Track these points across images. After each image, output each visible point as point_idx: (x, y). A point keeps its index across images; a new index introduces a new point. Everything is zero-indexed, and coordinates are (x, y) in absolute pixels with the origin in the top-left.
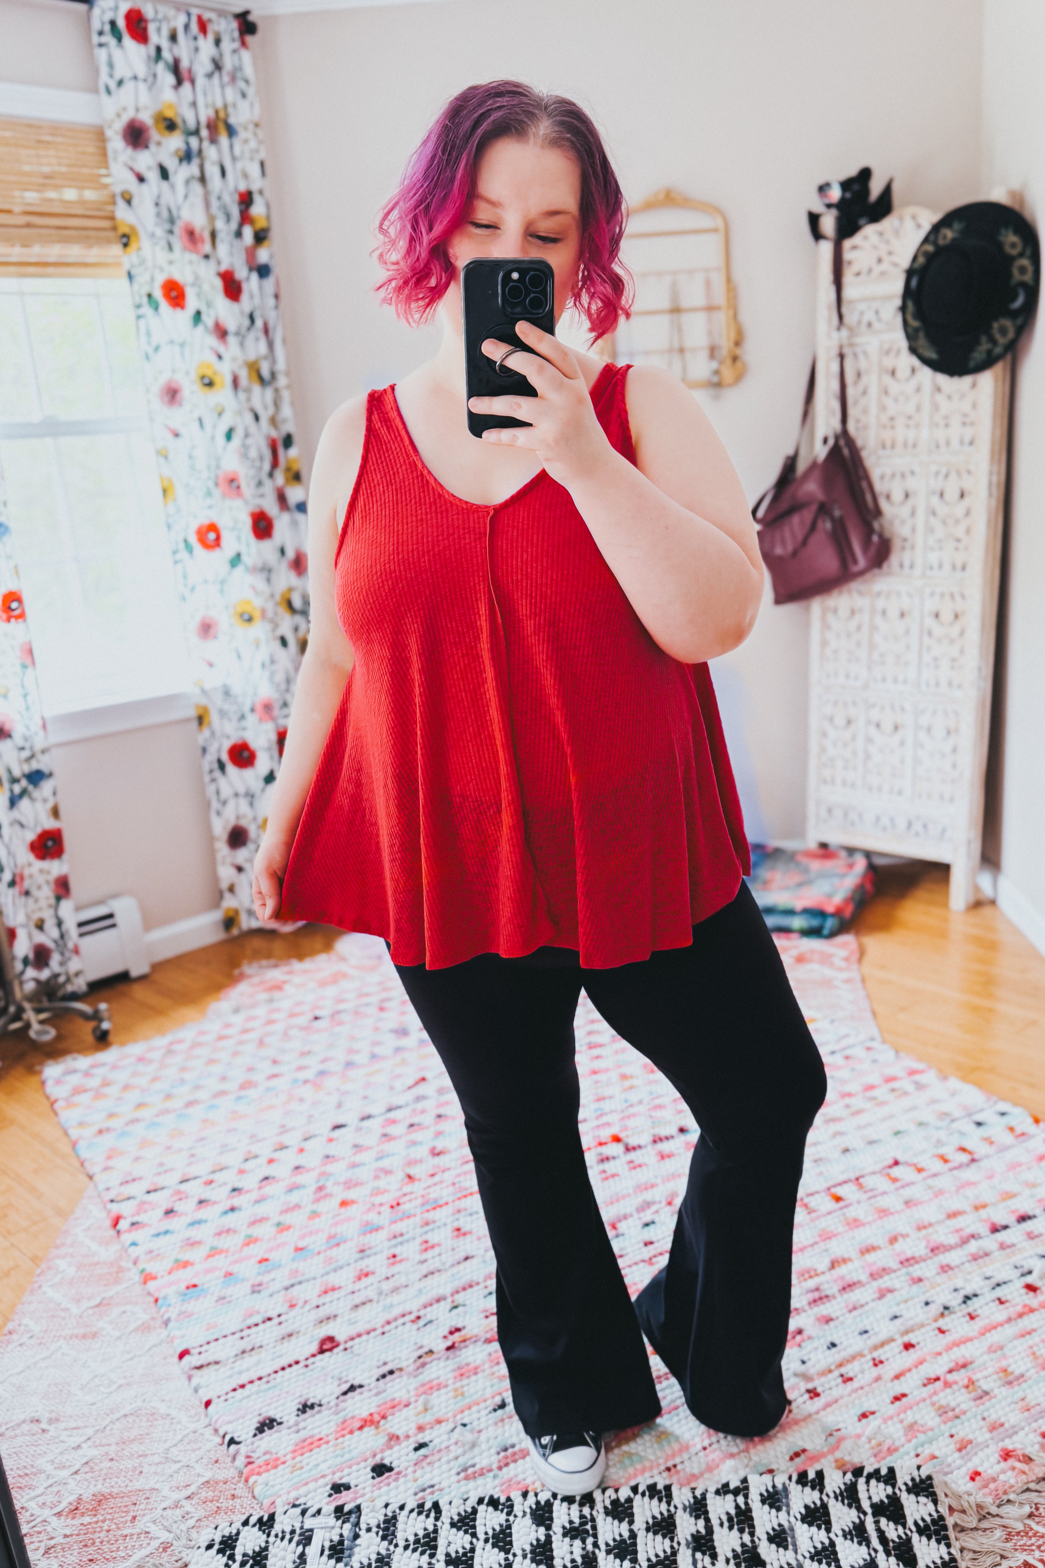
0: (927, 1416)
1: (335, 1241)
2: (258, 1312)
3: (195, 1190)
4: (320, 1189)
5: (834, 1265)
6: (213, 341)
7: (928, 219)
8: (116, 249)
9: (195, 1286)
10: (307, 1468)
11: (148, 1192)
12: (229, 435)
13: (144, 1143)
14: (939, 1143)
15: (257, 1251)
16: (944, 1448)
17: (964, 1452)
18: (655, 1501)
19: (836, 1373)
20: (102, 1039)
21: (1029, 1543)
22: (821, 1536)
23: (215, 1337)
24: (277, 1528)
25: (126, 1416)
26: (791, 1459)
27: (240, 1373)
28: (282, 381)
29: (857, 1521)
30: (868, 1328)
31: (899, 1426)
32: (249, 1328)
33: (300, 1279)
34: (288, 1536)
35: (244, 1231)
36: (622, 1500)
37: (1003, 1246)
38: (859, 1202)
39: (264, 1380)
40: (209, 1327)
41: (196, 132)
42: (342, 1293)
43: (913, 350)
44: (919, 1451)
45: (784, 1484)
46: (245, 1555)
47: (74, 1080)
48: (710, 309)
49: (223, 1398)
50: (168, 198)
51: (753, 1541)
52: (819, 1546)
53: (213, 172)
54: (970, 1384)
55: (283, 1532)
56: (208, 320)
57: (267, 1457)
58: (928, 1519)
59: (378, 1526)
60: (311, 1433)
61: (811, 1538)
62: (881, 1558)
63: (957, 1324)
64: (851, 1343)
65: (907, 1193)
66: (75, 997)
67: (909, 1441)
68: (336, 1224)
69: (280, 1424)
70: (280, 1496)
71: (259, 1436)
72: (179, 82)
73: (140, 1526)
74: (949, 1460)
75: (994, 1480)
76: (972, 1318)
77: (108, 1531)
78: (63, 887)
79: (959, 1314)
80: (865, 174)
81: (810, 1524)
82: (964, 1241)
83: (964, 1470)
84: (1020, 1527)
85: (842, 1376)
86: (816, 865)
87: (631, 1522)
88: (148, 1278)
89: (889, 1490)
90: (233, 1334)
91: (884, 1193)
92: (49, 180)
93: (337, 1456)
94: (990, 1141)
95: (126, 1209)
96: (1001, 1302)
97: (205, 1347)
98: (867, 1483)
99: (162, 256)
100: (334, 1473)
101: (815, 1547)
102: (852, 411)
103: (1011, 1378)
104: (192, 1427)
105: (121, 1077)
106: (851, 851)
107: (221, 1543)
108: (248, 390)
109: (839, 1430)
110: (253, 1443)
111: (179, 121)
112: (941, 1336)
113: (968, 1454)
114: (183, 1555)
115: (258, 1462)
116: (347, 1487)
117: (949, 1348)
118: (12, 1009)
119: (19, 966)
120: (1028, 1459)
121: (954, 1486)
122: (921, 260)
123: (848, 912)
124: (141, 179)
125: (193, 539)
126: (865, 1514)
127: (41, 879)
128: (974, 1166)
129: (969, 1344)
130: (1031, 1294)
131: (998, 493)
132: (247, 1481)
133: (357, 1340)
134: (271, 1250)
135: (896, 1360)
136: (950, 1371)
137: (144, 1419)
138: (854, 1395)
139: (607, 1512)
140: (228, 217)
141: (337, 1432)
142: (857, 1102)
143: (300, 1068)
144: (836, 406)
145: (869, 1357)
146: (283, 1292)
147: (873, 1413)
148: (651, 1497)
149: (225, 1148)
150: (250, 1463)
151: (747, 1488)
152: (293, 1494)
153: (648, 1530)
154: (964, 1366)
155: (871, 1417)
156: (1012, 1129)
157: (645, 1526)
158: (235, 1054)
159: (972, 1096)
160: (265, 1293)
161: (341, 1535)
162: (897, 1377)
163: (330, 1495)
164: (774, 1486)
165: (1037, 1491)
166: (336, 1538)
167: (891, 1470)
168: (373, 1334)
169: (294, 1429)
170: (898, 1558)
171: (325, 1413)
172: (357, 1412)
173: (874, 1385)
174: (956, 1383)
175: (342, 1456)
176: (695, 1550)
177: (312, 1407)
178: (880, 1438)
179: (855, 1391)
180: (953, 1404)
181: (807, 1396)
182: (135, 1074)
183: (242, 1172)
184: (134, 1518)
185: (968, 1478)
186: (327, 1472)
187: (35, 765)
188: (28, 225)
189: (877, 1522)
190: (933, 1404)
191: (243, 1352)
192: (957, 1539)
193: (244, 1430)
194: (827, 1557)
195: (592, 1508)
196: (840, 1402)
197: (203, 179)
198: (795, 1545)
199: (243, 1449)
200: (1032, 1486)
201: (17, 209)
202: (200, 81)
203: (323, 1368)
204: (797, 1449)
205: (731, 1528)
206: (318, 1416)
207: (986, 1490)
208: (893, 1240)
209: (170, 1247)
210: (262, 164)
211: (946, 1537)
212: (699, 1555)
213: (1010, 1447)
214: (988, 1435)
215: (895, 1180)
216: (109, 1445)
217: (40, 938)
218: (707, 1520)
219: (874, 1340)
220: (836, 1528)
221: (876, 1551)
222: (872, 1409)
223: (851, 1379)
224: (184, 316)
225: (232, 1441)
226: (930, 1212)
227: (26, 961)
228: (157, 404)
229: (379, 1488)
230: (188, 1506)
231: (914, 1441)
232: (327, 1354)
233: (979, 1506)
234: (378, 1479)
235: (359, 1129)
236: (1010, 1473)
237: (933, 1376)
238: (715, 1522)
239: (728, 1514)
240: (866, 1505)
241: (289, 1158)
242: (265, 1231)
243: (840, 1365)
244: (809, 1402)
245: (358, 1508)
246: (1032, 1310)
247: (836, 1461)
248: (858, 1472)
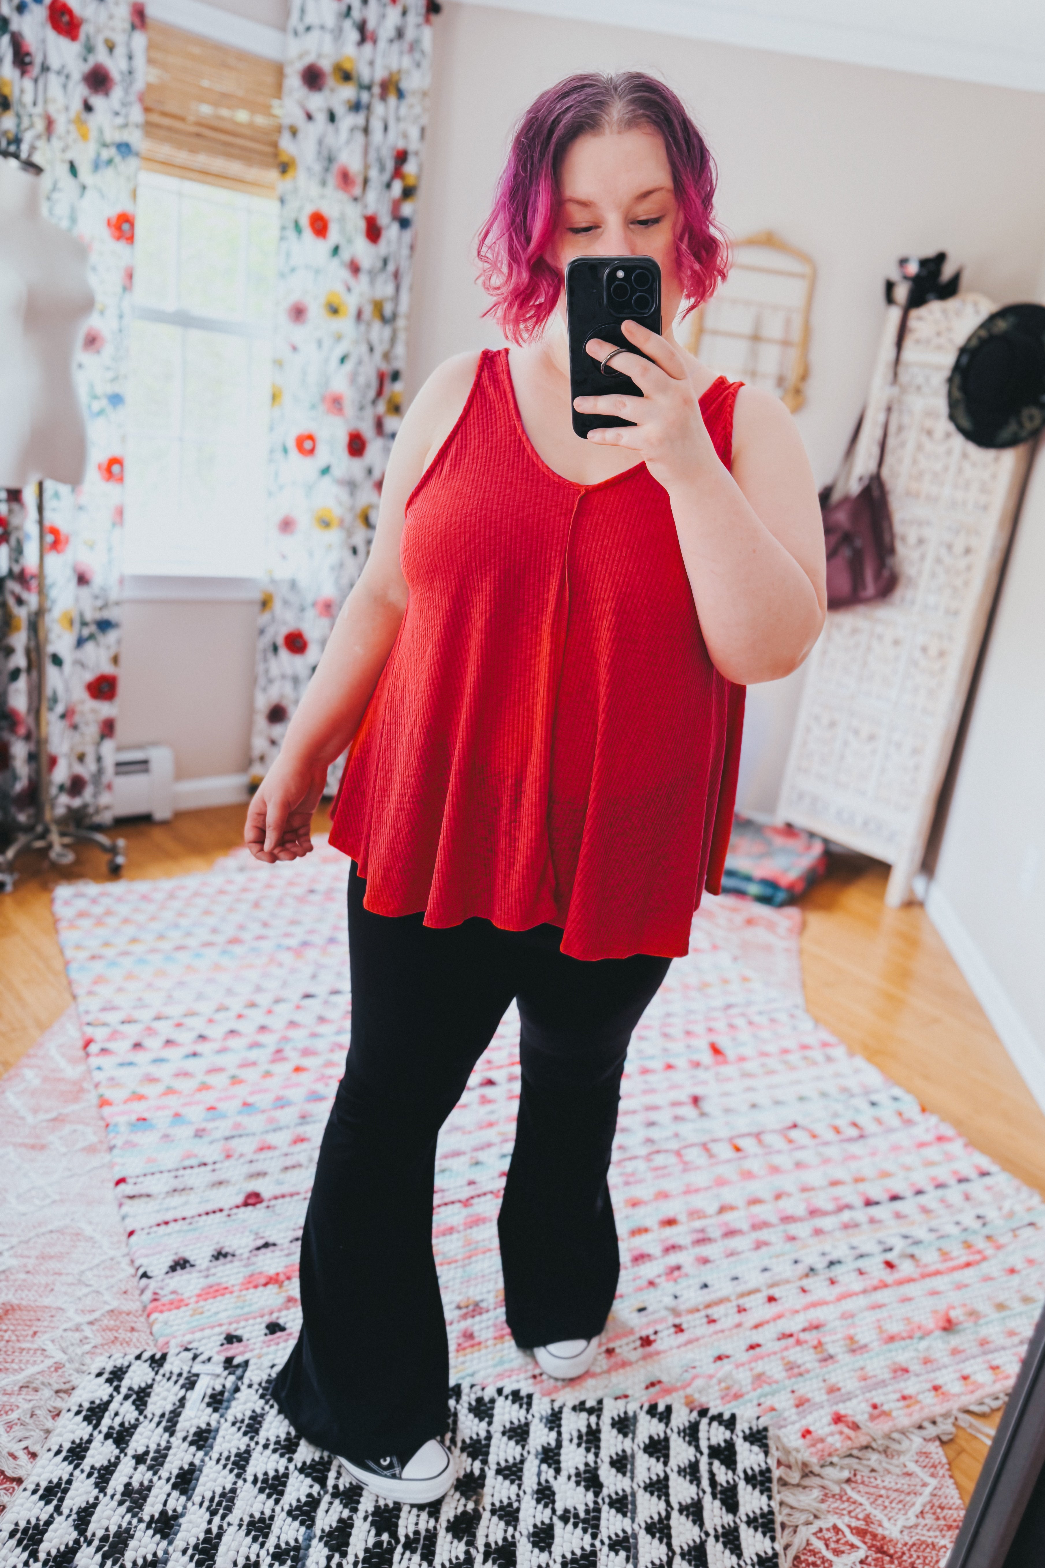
0: (774, 1369)
1: (281, 1103)
2: (196, 1156)
3: (165, 1029)
4: (279, 1051)
5: (722, 1209)
6: (346, 274)
7: (987, 308)
8: (273, 175)
9: (144, 1119)
10: (207, 1314)
11: (123, 1022)
12: (343, 360)
13: (130, 976)
14: (836, 1115)
15: (209, 1098)
16: (783, 1402)
17: (801, 1409)
18: (517, 1406)
19: (703, 1313)
20: (115, 872)
21: (842, 1506)
22: (658, 1468)
23: (153, 1170)
24: (167, 1367)
25: (51, 1232)
26: (647, 1388)
27: (168, 1209)
28: (401, 323)
29: (693, 1459)
30: (739, 1275)
31: (749, 1374)
32: (185, 1168)
33: (240, 1132)
34: (174, 1378)
35: (200, 1077)
36: (487, 1399)
37: (872, 1221)
38: (756, 1156)
39: (188, 1221)
40: (150, 1160)
41: (369, 88)
42: (276, 1153)
43: (952, 417)
44: (762, 1400)
45: (635, 1413)
46: (130, 1389)
47: (81, 904)
48: (786, 343)
49: (146, 1231)
50: (331, 140)
51: (596, 1462)
52: (655, 1478)
53: (376, 126)
54: (819, 1346)
55: (171, 1373)
56: (346, 255)
57: (173, 1297)
58: (757, 1469)
59: (260, 1384)
60: (218, 1281)
61: (649, 1469)
62: (707, 1499)
63: (819, 1288)
64: (722, 1287)
65: (800, 1155)
66: (99, 828)
67: (754, 1390)
68: (286, 1087)
69: (192, 1266)
70: (175, 1337)
71: (171, 1274)
72: (363, 39)
73: (39, 1342)
74: (786, 1414)
75: (822, 1440)
76: (832, 1282)
77: (8, 1341)
78: (108, 728)
79: (822, 1277)
80: (941, 258)
81: (651, 1455)
82: (841, 1209)
83: (797, 1426)
84: (836, 1490)
85: (707, 1316)
86: (779, 841)
87: (490, 1423)
88: (104, 1102)
89: (728, 1434)
90: (169, 1171)
91: (779, 1152)
92: (224, 99)
93: (236, 1308)
94: (879, 1121)
95: (100, 1034)
96: (861, 1273)
97: (141, 1179)
98: (710, 1424)
99: (314, 189)
100: (230, 1324)
101: (650, 1479)
102: (889, 459)
103: (855, 1346)
104: (112, 1253)
105: (123, 910)
106: (812, 835)
107: (112, 1373)
108: (369, 325)
109: (694, 1367)
110: (163, 1280)
111: (354, 74)
112: (802, 1294)
113: (804, 1411)
114: (73, 1378)
115: (164, 1300)
116: (239, 1339)
117: (807, 1308)
118: (39, 829)
119: (54, 791)
120: (855, 1427)
121: (785, 1440)
122: (974, 342)
123: (799, 888)
124: (309, 117)
125: (291, 444)
126: (701, 1453)
127: (90, 717)
128: (861, 1142)
129: (825, 1308)
130: (888, 1270)
131: (999, 556)
132: (149, 1316)
133: (280, 1201)
134: (220, 1100)
135: (759, 1310)
136: (804, 1330)
137: (68, 1238)
138: (715, 1337)
139: (471, 1409)
140: (382, 169)
141: (243, 1284)
142: (772, 1063)
143: (287, 935)
144: (876, 451)
145: (734, 1303)
146: (222, 1142)
147: (728, 1357)
148: (514, 1402)
149: (200, 996)
150: (155, 1300)
151: (600, 1410)
152: (188, 1337)
153: (504, 1433)
154: (817, 1327)
155: (725, 1361)
156: (900, 1114)
157: (502, 1429)
158: (231, 910)
159: (872, 1076)
160: (206, 1139)
161: (224, 1386)
162: (756, 1327)
163: (222, 1345)
164: (626, 1413)
165: (858, 1458)
166: (219, 1388)
167: (733, 1417)
168: (296, 1198)
169: (204, 1273)
170: (723, 1502)
171: (236, 1263)
172: (265, 1269)
173: (735, 1331)
174: (806, 1342)
175: (242, 1308)
176: (543, 1461)
177: (225, 1255)
178: (729, 1382)
179: (716, 1333)
180: (799, 1362)
181: (673, 1330)
182: (136, 910)
183: (211, 1021)
184: (35, 1333)
185: (799, 1434)
186: (225, 1321)
187: (106, 615)
188: (198, 135)
189: (711, 1464)
190: (783, 1358)
191: (175, 1190)
192: (779, 1492)
193: (158, 1265)
194: (659, 1490)
195: (458, 1401)
196: (701, 1342)
197: (366, 130)
198: (632, 1472)
199: (153, 1284)
200: (855, 1452)
201: (191, 118)
202: (382, 44)
203: (244, 1221)
204: (654, 1379)
205: (579, 1445)
206: (229, 1266)
207: (813, 1450)
208: (778, 1197)
209: (130, 1078)
210: (423, 130)
211: (769, 1490)
212: (544, 1467)
213: (843, 1412)
214: (825, 1397)
215: (790, 1141)
216: (29, 1257)
217: (79, 769)
218: (559, 1434)
219: (742, 1288)
220: (673, 1463)
221: (704, 1492)
222: (728, 1353)
223: (714, 1321)
224: (323, 247)
225: (145, 1275)
226: (815, 1177)
227: (62, 788)
228: (283, 319)
229: (269, 1346)
230: (88, 1331)
231: (759, 1391)
232: (250, 1208)
233: (805, 1465)
234: (270, 1337)
235: (326, 1002)
236: (837, 1437)
237: (788, 1332)
238: (565, 1437)
239: (579, 1431)
240: (704, 1445)
241: (257, 1017)
242: (219, 1081)
243: (708, 1306)
244: (673, 1336)
245: (246, 1363)
246: (886, 1286)
247: (687, 1397)
248: (703, 1412)
